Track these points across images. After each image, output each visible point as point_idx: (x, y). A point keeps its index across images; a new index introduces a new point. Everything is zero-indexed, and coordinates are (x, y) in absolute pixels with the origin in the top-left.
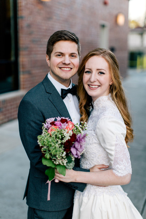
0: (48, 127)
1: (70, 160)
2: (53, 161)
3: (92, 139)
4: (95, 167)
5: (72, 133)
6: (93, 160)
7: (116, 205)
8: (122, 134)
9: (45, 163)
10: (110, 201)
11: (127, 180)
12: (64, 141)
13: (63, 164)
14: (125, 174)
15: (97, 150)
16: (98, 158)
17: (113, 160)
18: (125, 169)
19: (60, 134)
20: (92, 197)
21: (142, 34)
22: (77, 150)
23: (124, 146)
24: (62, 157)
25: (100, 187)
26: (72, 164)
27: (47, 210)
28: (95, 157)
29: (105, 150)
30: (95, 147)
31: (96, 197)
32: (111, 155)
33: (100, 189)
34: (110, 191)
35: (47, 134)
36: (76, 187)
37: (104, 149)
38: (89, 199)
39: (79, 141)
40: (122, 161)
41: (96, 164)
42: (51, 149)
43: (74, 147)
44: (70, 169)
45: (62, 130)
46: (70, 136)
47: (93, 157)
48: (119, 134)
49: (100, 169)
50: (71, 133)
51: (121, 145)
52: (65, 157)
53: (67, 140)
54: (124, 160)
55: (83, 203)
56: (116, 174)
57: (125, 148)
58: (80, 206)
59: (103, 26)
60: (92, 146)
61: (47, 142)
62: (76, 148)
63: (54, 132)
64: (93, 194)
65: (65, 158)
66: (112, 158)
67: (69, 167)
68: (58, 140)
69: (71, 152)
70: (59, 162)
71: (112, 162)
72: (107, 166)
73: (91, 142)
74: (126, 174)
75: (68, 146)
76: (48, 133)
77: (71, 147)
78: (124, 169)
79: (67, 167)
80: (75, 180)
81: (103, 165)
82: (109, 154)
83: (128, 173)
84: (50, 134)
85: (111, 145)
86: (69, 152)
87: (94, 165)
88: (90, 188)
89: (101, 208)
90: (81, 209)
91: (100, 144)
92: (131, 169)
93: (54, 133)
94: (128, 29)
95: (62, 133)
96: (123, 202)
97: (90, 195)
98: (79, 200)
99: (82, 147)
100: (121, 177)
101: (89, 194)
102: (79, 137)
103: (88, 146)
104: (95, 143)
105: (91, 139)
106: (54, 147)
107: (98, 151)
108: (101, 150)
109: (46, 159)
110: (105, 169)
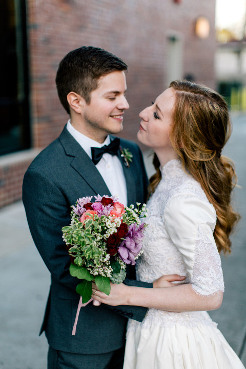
0: (79, 212)
1: (117, 267)
2: (89, 269)
3: (158, 231)
4: (163, 279)
5: (120, 223)
6: (158, 266)
7: (198, 344)
8: (208, 223)
9: (75, 273)
10: (187, 337)
11: (217, 302)
12: (107, 236)
13: (106, 275)
14: (212, 292)
15: (165, 250)
16: (167, 264)
17: (192, 267)
18: (212, 283)
19: (100, 224)
20: (157, 330)
21: (238, 52)
22: (129, 250)
23: (210, 244)
24: (104, 263)
25: (170, 313)
26: (122, 275)
27: (84, 353)
28: (162, 261)
29: (178, 251)
30: (162, 244)
31: (163, 329)
32: (189, 259)
33: (170, 315)
34: (187, 320)
35: (77, 224)
36: (130, 314)
37: (177, 248)
38: (151, 333)
39: (133, 236)
40: (208, 270)
41: (164, 274)
42: (84, 249)
43: (125, 246)
44: (119, 283)
45: (103, 217)
46: (117, 228)
47: (158, 262)
48: (202, 224)
49: (170, 281)
50: (118, 222)
51: (206, 242)
52: (109, 263)
53: (112, 234)
54: (211, 268)
55: (142, 340)
56: (198, 291)
57: (213, 248)
58: (137, 344)
59: (173, 40)
60: (156, 243)
61: (77, 238)
62: (127, 248)
63: (88, 220)
64: (159, 324)
65: (109, 265)
66: (191, 264)
67: (116, 280)
68: (96, 234)
69: (119, 255)
70: (98, 272)
71: (191, 272)
72: (182, 276)
73: (154, 236)
74: (214, 291)
75: (113, 244)
76: (79, 222)
77: (120, 246)
78: (210, 283)
79: (113, 279)
80: (128, 302)
81: (176, 275)
82: (185, 258)
83: (217, 290)
84: (83, 225)
85: (189, 243)
86: (115, 255)
87: (161, 275)
88: (153, 314)
89: (173, 348)
90: (139, 350)
91: (170, 240)
92: (223, 284)
93: (89, 222)
94: (214, 44)
95: (103, 223)
96: (210, 339)
97: (153, 325)
98: (135, 333)
99: (138, 246)
100: (205, 297)
101: (151, 325)
102: (132, 230)
103: (150, 243)
104: (163, 238)
105: (156, 230)
106: (89, 246)
107: (167, 251)
108: (171, 249)
109: (76, 266)
110: (180, 282)
